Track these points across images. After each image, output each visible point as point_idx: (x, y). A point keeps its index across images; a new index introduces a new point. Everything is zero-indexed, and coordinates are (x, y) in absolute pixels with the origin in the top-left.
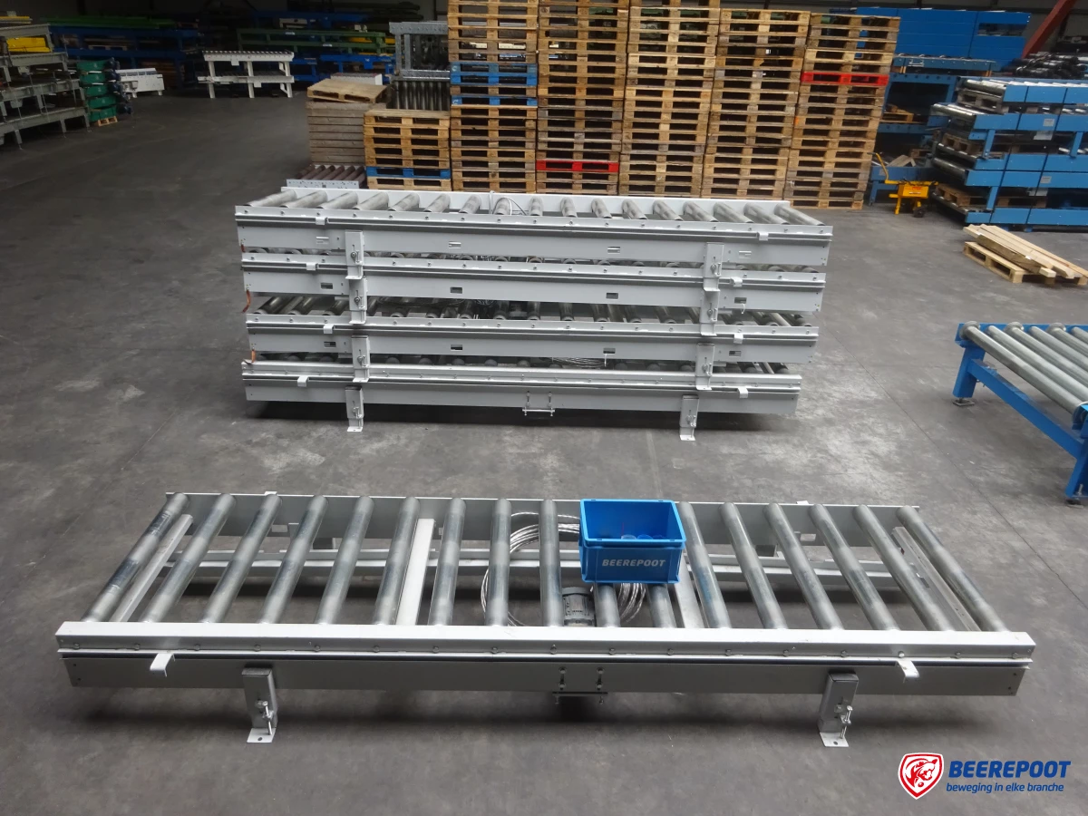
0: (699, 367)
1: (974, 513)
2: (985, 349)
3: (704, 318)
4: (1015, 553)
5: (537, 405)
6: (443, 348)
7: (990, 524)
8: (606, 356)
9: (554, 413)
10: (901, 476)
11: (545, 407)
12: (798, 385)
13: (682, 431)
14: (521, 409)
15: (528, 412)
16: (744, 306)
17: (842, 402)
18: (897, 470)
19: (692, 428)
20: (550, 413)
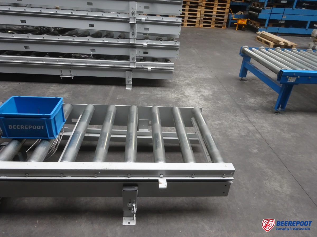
0: (131, 58)
1: (236, 116)
2: (251, 56)
3: (131, 36)
4: (249, 131)
5: (66, 74)
6: (21, 48)
7: (241, 120)
8: (92, 53)
9: (73, 78)
10: (210, 103)
11: (69, 75)
12: (173, 67)
13: (127, 86)
14: (60, 75)
15: (62, 77)
16: (148, 32)
17: (196, 79)
18: (210, 101)
19: (130, 85)
20: (71, 78)
